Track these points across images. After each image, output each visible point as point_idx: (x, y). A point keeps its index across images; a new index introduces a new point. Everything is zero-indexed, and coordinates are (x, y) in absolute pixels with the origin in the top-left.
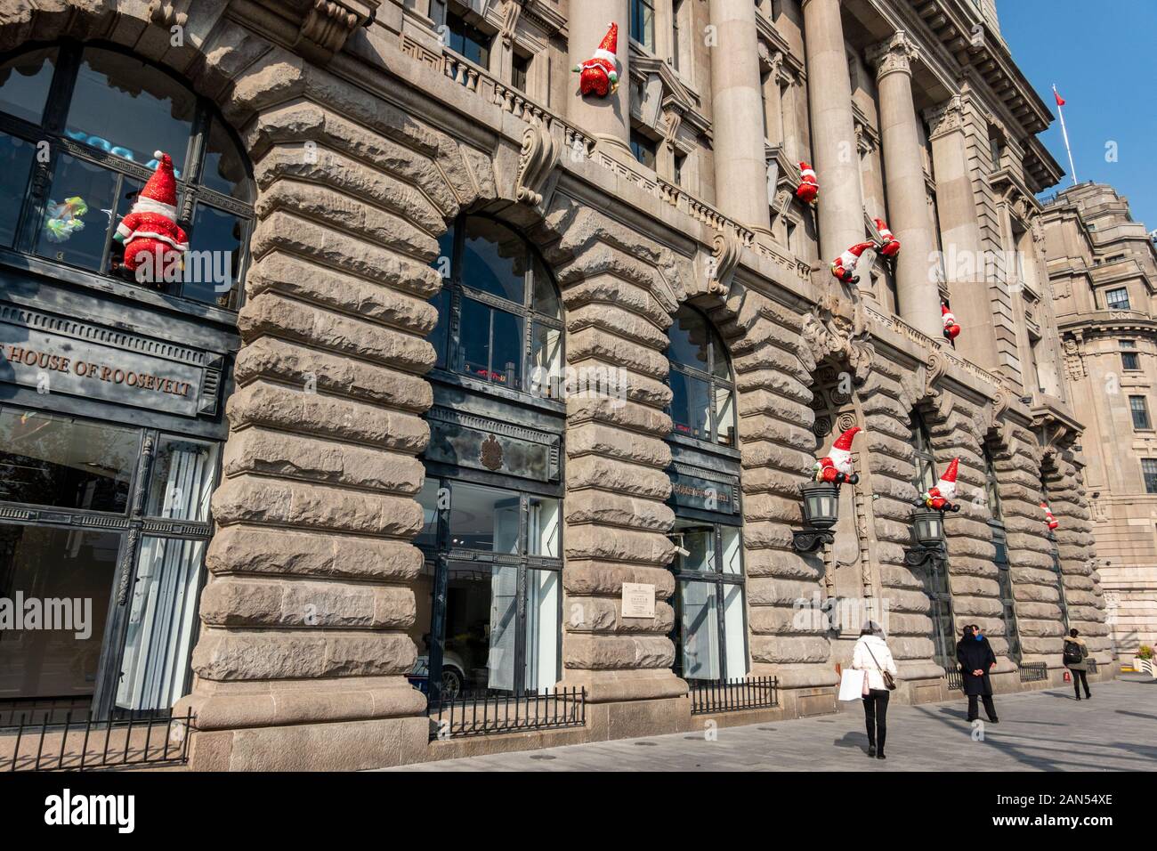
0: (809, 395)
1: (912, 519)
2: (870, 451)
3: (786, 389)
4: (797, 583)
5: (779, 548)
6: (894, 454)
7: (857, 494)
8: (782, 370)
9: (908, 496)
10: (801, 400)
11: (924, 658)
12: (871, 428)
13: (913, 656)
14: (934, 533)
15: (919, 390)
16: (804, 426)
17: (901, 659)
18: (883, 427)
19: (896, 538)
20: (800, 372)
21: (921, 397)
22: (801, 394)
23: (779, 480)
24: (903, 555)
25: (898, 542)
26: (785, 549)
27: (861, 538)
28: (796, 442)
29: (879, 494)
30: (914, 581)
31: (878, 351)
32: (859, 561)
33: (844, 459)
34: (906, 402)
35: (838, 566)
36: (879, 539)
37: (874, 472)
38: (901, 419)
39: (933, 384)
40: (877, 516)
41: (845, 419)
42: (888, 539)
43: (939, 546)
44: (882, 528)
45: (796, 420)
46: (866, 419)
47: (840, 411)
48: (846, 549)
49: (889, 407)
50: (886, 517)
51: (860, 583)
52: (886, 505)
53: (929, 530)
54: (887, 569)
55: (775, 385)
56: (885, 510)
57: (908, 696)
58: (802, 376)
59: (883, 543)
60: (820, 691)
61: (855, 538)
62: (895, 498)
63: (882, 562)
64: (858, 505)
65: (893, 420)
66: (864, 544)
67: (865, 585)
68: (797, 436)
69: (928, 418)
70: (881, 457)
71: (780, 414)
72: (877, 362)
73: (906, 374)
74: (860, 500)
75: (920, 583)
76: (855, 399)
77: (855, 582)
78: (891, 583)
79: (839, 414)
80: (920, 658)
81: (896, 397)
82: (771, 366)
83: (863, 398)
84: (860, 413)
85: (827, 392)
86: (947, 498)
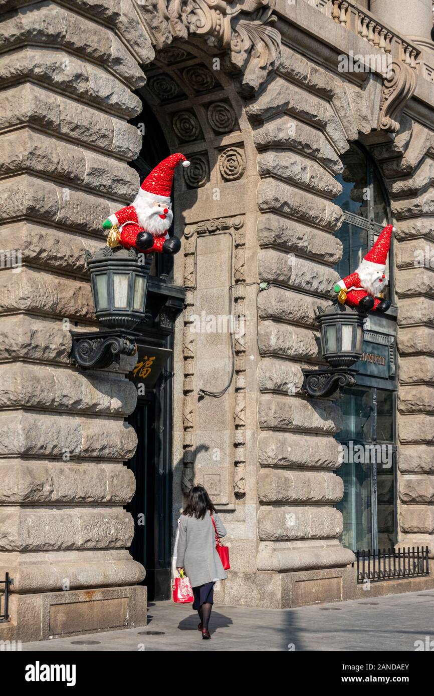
0: (133, 102)
1: (319, 323)
2: (263, 211)
3: (81, 87)
4: (76, 421)
5: (41, 362)
6: (304, 219)
7: (237, 281)
8: (79, 52)
9: (323, 288)
10: (116, 111)
11: (322, 538)
12: (266, 173)
13: (300, 534)
14: (347, 346)
15: (365, 118)
16: (120, 156)
17: (278, 540)
18: (288, 173)
19: (292, 352)
20: (118, 61)
21: (367, 130)
22: (114, 100)
23: (49, 244)
24: (300, 380)
25: (296, 359)
26: (54, 363)
27: (238, 353)
28: (96, 182)
29: (268, 282)
30: (316, 420)
31: (289, 42)
32: (231, 389)
33: (156, 209)
34: (336, 135)
35: (201, 398)
36: (263, 354)
37: (264, 246)
38: (325, 163)
39: (391, 110)
40: (262, 318)
41: (230, 158)
42: (278, 354)
43: (352, 367)
44: (268, 335)
45: (102, 143)
46: (260, 157)
47: (223, 144)
48: (215, 371)
49: (303, 139)
50: (277, 319)
51: (231, 425)
52: (275, 299)
53: (339, 340)
54: (269, 402)
55: (58, 78)
56: (274, 307)
57: (279, 595)
58: (120, 68)
59: (267, 361)
60: (98, 594)
61: (228, 352)
62: (298, 289)
63: (264, 391)
64: (236, 300)
65: (308, 163)
66: (240, 363)
67: (237, 427)
68: (96, 172)
69: (388, 169)
70: (275, 221)
71: (65, 130)
72: (287, 63)
73: (345, 91)
74: (240, 291)
75: (328, 424)
76: (244, 123)
77: (223, 422)
78: (274, 423)
79: (221, 149)
80: (313, 538)
81: (320, 126)
82: (54, 42)
83: (257, 121)
84: (250, 147)
85: (202, 110)
86: (371, 289)
